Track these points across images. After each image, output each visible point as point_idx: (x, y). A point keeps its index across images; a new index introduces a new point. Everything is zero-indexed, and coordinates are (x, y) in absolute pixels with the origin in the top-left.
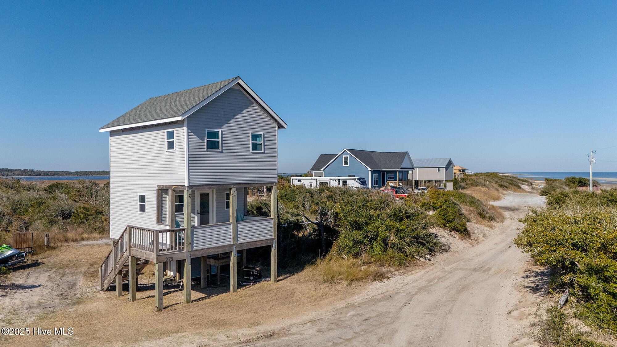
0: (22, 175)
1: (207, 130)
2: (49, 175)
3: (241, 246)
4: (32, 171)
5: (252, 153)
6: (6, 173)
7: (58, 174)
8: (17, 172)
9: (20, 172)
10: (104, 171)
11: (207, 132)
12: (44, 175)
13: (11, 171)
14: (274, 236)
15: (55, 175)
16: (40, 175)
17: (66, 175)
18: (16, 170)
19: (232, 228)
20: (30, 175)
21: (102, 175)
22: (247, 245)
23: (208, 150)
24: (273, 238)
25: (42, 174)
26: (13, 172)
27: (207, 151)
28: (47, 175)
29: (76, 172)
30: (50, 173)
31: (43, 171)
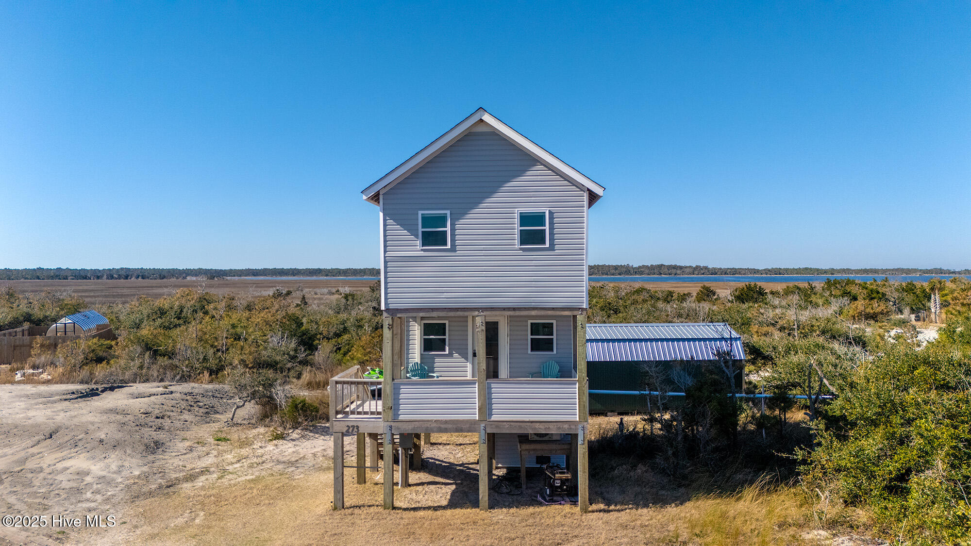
0: (693, 274)
1: (420, 213)
2: (728, 274)
3: (497, 427)
4: (706, 268)
5: (521, 249)
6: (674, 271)
7: (740, 272)
8: (688, 270)
9: (691, 270)
10: (806, 269)
11: (422, 217)
12: (722, 274)
13: (681, 268)
14: (579, 416)
15: (735, 274)
16: (716, 274)
17: (751, 273)
18: (686, 267)
19: (477, 389)
20: (703, 274)
21: (803, 274)
22: (510, 425)
23: (423, 248)
24: (578, 419)
25: (718, 273)
26: (682, 270)
27: (422, 250)
28: (726, 273)
29: (765, 270)
30: (729, 270)
31: (720, 269)
